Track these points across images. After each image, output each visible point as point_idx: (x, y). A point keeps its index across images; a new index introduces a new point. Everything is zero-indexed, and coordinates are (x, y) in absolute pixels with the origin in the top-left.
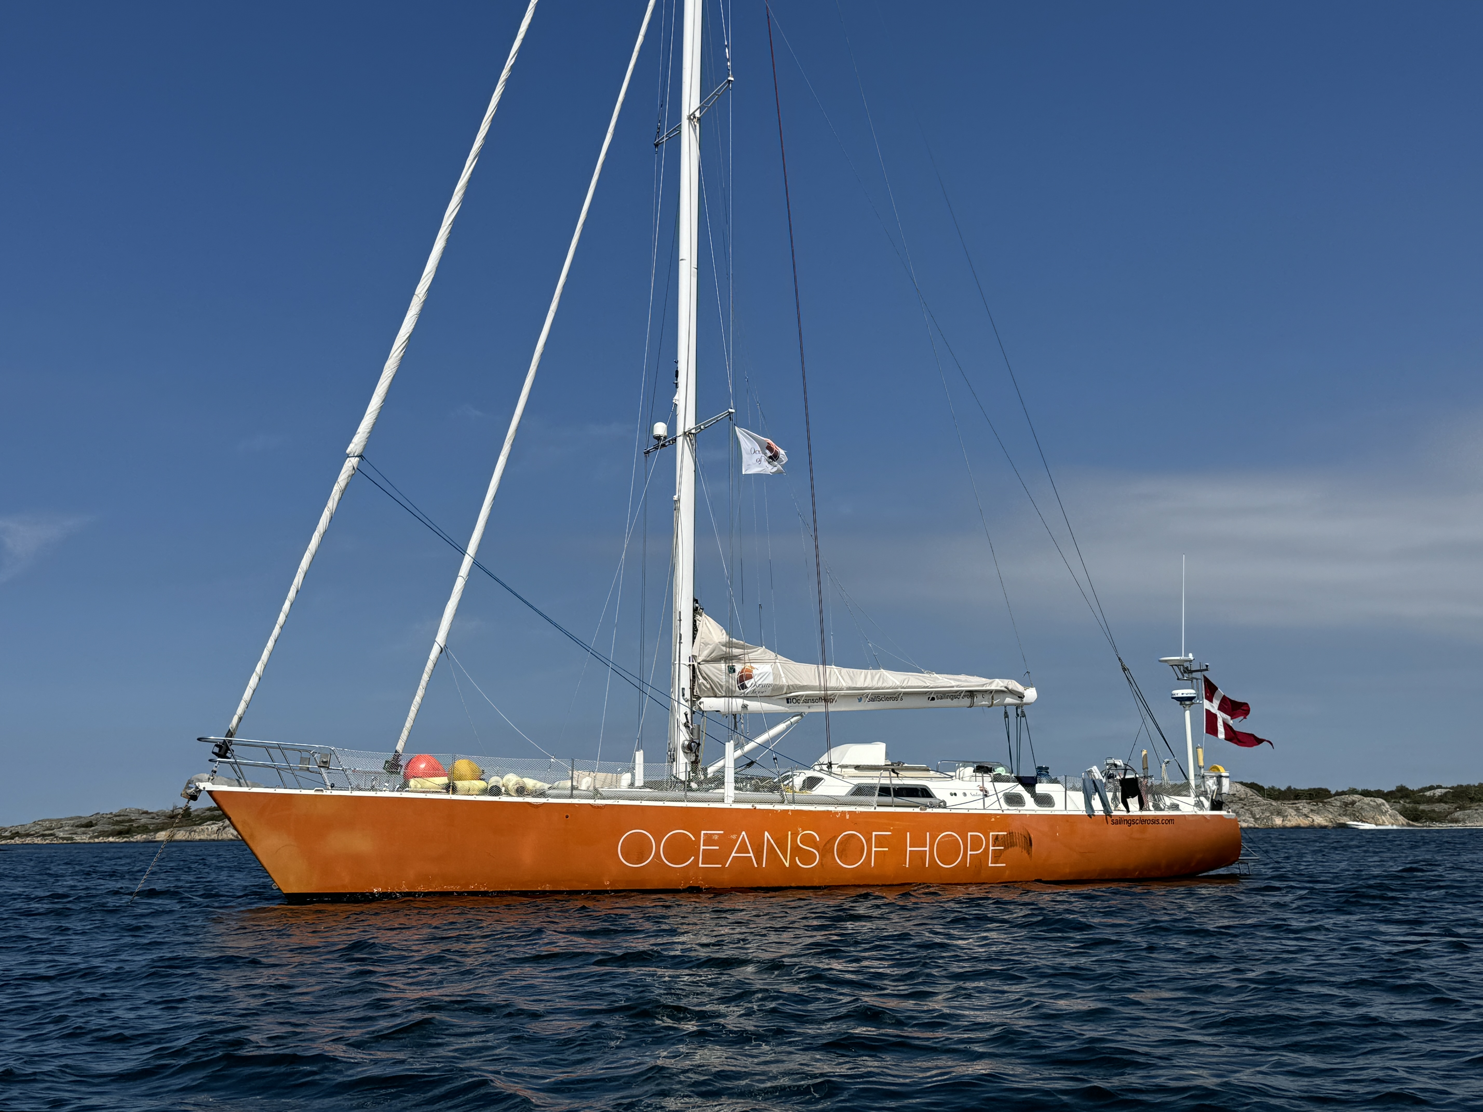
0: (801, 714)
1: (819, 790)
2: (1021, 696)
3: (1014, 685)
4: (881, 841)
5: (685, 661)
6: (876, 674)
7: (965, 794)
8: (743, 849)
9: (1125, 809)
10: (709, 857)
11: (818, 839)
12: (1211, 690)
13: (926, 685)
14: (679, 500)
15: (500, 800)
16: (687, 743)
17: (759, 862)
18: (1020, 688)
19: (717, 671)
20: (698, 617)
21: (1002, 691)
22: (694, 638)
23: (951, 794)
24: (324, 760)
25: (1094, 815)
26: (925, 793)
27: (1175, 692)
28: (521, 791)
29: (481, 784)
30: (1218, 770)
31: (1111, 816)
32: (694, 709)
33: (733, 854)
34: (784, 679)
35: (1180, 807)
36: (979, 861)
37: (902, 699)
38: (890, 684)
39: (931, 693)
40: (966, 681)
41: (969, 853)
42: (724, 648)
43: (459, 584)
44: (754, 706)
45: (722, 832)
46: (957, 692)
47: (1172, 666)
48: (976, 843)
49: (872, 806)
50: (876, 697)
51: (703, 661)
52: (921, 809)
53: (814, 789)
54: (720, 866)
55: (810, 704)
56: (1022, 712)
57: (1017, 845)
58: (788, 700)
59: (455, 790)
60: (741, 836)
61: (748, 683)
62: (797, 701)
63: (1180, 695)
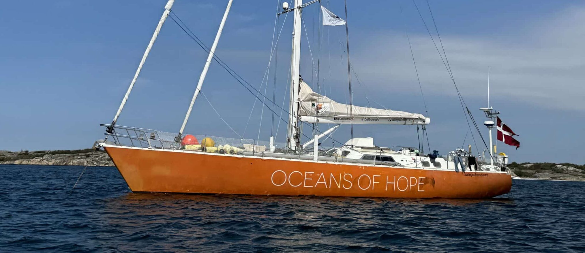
0: (339, 125)
1: (348, 157)
2: (424, 121)
3: (421, 116)
4: (376, 179)
5: (295, 100)
6: (369, 109)
7: (406, 161)
8: (322, 180)
9: (469, 169)
10: (308, 182)
11: (352, 177)
12: (499, 122)
13: (388, 115)
14: (294, 34)
15: (225, 155)
16: (295, 135)
17: (328, 186)
18: (424, 118)
19: (308, 105)
20: (301, 83)
21: (417, 119)
22: (299, 91)
23: (401, 161)
24: (153, 136)
25: (458, 172)
26: (391, 159)
27: (485, 122)
28: (232, 152)
29: (215, 148)
30: (503, 155)
31: (465, 172)
32: (298, 121)
33: (318, 182)
34: (334, 110)
35: (490, 170)
36: (414, 189)
37: (378, 120)
38: (375, 114)
39: (390, 118)
40: (403, 114)
41: (411, 185)
42: (311, 96)
43: (207, 65)
44: (322, 120)
45: (314, 173)
46: (400, 118)
47: (484, 111)
48: (413, 181)
49: (373, 164)
50: (369, 119)
51: (302, 101)
52: (392, 167)
53: (346, 156)
54: (312, 187)
55: (343, 120)
56: (424, 127)
57: (429, 183)
58: (335, 119)
59: (206, 151)
60: (321, 175)
61: (320, 111)
62: (338, 119)
63: (488, 124)
